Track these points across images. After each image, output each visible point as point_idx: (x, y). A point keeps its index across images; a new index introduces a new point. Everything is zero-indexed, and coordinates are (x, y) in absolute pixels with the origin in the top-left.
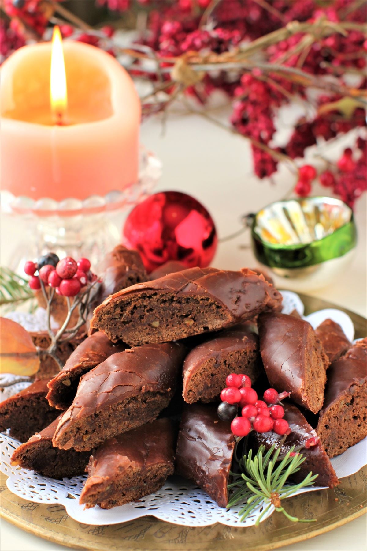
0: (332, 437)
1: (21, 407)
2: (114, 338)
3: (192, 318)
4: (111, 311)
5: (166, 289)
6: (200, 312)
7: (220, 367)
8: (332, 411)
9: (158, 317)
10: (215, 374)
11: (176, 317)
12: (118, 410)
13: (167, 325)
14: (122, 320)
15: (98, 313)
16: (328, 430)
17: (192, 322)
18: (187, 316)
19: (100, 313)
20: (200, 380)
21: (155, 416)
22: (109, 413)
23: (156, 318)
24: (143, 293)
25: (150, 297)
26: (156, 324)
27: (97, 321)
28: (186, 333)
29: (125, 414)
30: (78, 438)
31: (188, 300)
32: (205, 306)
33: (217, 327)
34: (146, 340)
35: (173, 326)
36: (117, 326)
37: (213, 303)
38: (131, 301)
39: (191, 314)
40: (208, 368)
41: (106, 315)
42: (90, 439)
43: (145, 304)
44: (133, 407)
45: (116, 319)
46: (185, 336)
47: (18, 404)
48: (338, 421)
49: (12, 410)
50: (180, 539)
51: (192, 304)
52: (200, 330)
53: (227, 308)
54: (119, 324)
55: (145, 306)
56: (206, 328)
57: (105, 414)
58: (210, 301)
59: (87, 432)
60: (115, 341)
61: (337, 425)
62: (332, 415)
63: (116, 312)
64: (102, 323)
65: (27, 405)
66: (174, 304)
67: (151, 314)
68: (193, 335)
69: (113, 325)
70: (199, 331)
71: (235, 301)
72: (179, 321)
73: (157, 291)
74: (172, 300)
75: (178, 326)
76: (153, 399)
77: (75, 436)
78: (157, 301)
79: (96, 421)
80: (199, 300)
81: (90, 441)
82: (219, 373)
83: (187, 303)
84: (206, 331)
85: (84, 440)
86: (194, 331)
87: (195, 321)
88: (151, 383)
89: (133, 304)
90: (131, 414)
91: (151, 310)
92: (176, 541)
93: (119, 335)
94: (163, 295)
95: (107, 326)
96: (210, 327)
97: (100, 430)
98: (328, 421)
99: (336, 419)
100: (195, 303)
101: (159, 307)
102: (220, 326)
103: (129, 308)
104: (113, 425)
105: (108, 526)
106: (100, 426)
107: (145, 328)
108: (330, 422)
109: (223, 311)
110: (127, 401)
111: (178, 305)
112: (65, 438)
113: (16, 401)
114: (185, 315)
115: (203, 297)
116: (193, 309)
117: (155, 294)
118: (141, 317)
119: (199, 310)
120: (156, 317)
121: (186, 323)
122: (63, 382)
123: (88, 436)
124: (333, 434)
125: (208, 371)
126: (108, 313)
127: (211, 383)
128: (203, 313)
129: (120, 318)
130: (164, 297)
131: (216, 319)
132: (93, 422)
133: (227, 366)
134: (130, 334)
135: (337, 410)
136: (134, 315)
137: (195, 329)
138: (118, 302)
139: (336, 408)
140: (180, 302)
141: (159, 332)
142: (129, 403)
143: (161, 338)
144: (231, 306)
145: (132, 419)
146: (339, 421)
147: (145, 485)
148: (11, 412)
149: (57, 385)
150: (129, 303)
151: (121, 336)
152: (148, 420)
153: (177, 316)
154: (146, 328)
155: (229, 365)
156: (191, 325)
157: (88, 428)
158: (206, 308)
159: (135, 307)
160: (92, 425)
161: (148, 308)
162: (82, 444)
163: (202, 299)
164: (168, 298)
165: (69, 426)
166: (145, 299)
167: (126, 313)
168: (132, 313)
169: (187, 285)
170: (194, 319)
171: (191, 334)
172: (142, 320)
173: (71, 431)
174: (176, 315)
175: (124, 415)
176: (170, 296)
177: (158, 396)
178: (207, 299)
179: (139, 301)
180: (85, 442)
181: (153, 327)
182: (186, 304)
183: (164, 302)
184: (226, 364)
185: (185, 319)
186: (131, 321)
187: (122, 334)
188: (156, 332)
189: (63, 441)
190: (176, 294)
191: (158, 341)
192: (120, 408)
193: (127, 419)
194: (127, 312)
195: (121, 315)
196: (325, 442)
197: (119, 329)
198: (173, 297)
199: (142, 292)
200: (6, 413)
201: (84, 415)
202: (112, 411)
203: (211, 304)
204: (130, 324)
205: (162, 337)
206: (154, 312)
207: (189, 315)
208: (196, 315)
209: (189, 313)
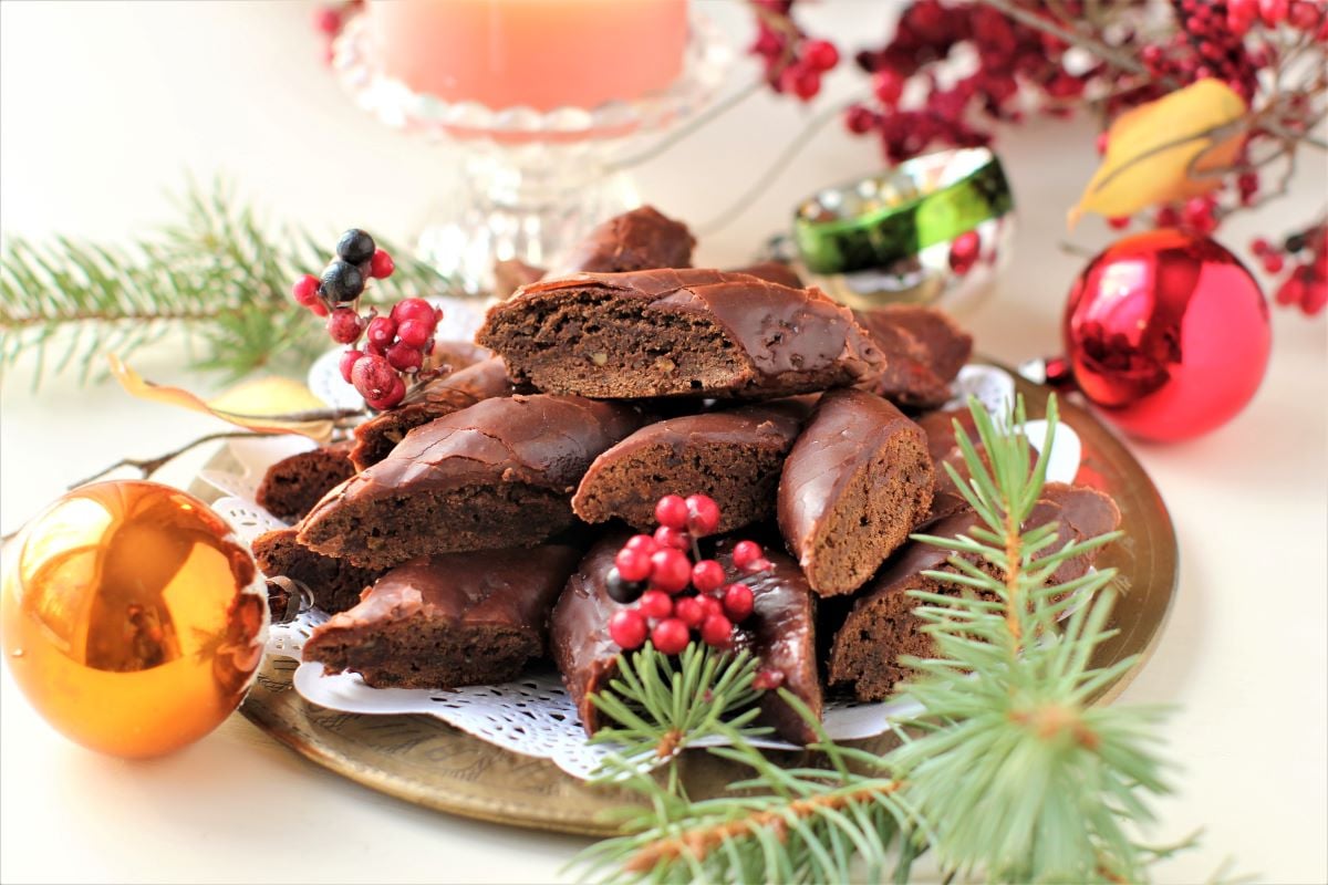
0: (872, 658)
1: (326, 474)
2: (515, 372)
3: (672, 359)
4: (518, 318)
5: (629, 290)
6: (689, 348)
7: (680, 467)
8: (884, 605)
9: (607, 345)
10: (666, 479)
11: (641, 352)
12: (449, 504)
13: (623, 365)
14: (536, 340)
15: (492, 316)
16: (867, 642)
17: (671, 367)
18: (662, 352)
19: (495, 319)
20: (621, 481)
21: (539, 536)
22: (427, 504)
23: (601, 348)
24: (584, 293)
25: (597, 303)
26: (601, 359)
27: (488, 333)
28: (655, 386)
29: (466, 515)
30: (355, 539)
31: (669, 320)
32: (702, 338)
33: (718, 385)
34: (577, 389)
35: (633, 368)
36: (525, 350)
37: (718, 335)
38: (560, 305)
39: (671, 350)
40: (649, 463)
41: (507, 324)
42: (383, 547)
43: (585, 314)
44: (484, 505)
45: (524, 335)
46: (652, 392)
47: (319, 467)
48: (893, 629)
49: (307, 476)
50: (467, 772)
51: (675, 328)
52: (682, 385)
53: (743, 349)
54: (529, 347)
55: (585, 320)
56: (696, 384)
57: (419, 506)
58: (711, 328)
59: (376, 533)
60: (518, 381)
61: (890, 637)
62: (881, 613)
63: (527, 322)
64: (497, 340)
65: (338, 471)
66: (641, 325)
67: (595, 337)
68: (669, 393)
69: (518, 347)
70: (681, 387)
71: (769, 341)
72: (646, 361)
73: (610, 292)
74: (637, 315)
75: (643, 369)
76: (533, 500)
77: (348, 534)
78: (610, 313)
79: (397, 513)
80: (691, 323)
81: (384, 553)
82: (675, 478)
83: (668, 325)
84: (698, 390)
85: (370, 546)
86: (673, 386)
87: (677, 365)
88: (531, 468)
89: (562, 310)
90: (482, 521)
91: (595, 328)
92: (460, 774)
93: (527, 369)
94: (622, 302)
95: (506, 346)
96: (705, 383)
97: (407, 536)
98: (869, 623)
99: (891, 625)
100: (681, 329)
101: (611, 326)
102: (725, 384)
103: (553, 318)
104: (440, 532)
105: (358, 716)
106: (409, 527)
107: (578, 363)
108: (875, 628)
109: (735, 353)
110: (473, 492)
111: (648, 327)
112: (324, 533)
113: (316, 460)
114: (658, 348)
115: (699, 319)
116: (676, 340)
117: (608, 298)
118: (574, 340)
119: (689, 344)
120: (603, 345)
121: (659, 366)
122: (385, 434)
123: (380, 541)
124: (876, 653)
125: (646, 467)
126: (512, 320)
127: (649, 493)
128: (695, 351)
129: (533, 335)
130: (624, 306)
131: (719, 367)
132: (390, 515)
133: (701, 469)
134: (548, 370)
135: (895, 607)
136: (560, 334)
137: (674, 382)
138: (533, 302)
139: (893, 602)
140: (653, 323)
141: (603, 377)
142: (476, 495)
143: (605, 389)
144: (756, 347)
145: (485, 529)
146: (897, 630)
147: (468, 661)
148: (305, 479)
149: (372, 437)
150: (555, 309)
151: (530, 372)
152: (523, 541)
153: (644, 349)
154: (581, 365)
155: (707, 468)
156: (668, 372)
157: (379, 524)
158: (703, 343)
159: (565, 319)
160: (387, 519)
161: (590, 323)
162: (365, 554)
163: (697, 324)
164: (632, 309)
165: (334, 509)
166: (587, 304)
167: (546, 327)
168: (558, 328)
169: (675, 291)
170: (675, 362)
171: (667, 390)
172: (576, 346)
173: (340, 522)
174: (641, 347)
175: (462, 517)
176: (635, 305)
177: (546, 497)
178: (708, 325)
179: (574, 306)
180: (371, 550)
181: (593, 364)
182: (663, 328)
183: (623, 316)
184: (697, 465)
185: (659, 359)
186: (553, 345)
187: (531, 367)
188: (597, 376)
189: (318, 537)
190: (648, 304)
191: (600, 393)
192: (455, 500)
193: (472, 528)
194: (548, 324)
195: (537, 329)
196: (854, 665)
197: (527, 356)
198: (641, 309)
199: (583, 290)
200: (295, 480)
201: (368, 497)
202: (434, 503)
203: (714, 336)
204: (551, 350)
205: (608, 386)
206: (600, 333)
207: (667, 352)
208: (680, 353)
209: (668, 348)
